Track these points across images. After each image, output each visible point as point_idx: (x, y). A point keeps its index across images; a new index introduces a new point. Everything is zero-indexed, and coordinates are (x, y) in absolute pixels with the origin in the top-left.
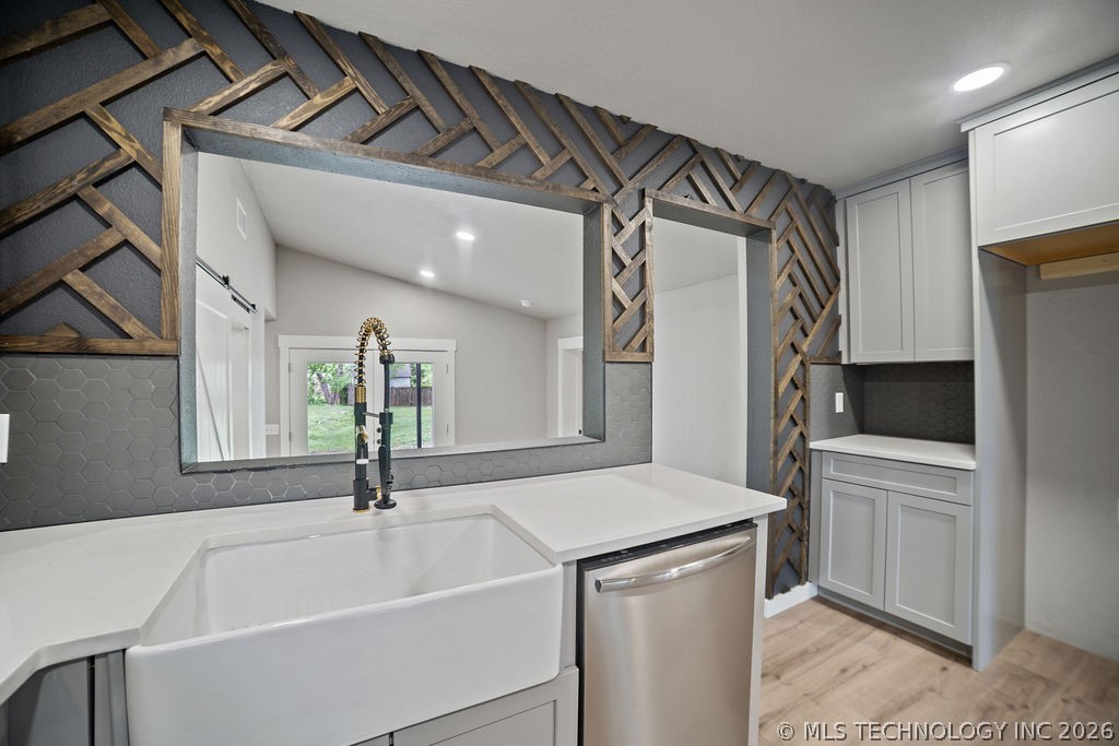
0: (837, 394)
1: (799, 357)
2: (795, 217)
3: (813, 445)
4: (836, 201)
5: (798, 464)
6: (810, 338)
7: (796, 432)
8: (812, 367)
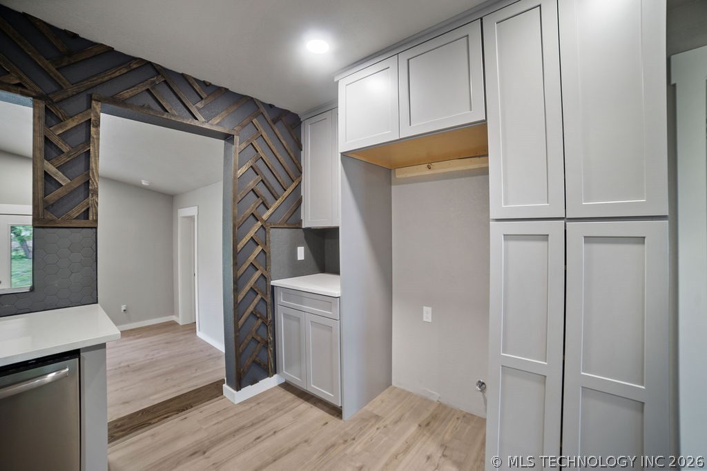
0: (299, 248)
1: (259, 223)
2: (260, 129)
3: (273, 283)
4: (301, 122)
5: (259, 297)
6: (271, 210)
7: (257, 274)
8: (272, 230)
